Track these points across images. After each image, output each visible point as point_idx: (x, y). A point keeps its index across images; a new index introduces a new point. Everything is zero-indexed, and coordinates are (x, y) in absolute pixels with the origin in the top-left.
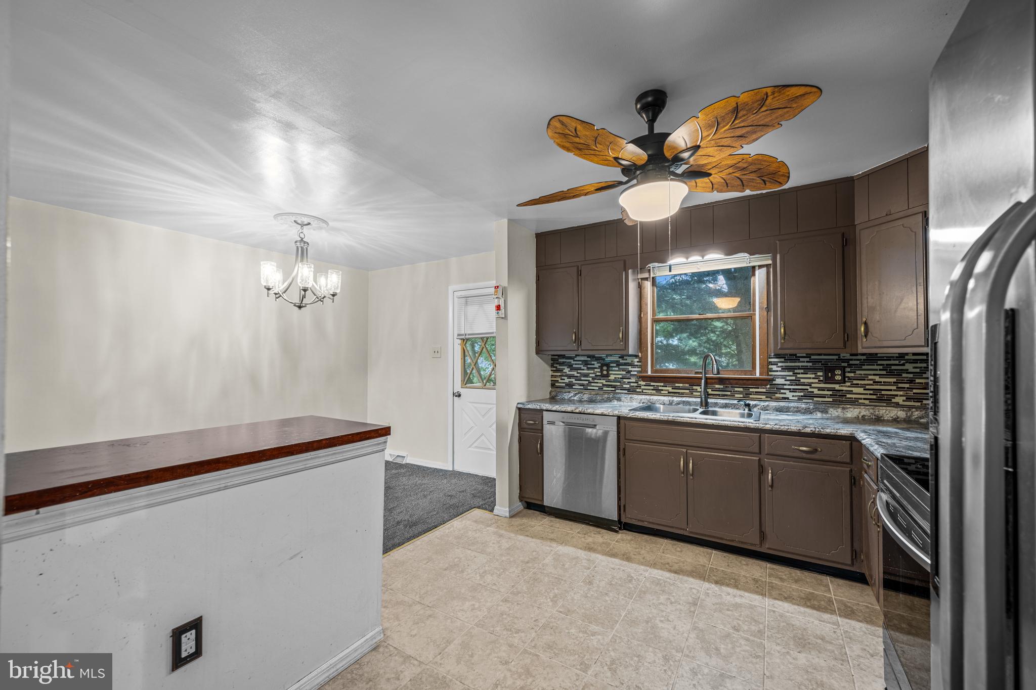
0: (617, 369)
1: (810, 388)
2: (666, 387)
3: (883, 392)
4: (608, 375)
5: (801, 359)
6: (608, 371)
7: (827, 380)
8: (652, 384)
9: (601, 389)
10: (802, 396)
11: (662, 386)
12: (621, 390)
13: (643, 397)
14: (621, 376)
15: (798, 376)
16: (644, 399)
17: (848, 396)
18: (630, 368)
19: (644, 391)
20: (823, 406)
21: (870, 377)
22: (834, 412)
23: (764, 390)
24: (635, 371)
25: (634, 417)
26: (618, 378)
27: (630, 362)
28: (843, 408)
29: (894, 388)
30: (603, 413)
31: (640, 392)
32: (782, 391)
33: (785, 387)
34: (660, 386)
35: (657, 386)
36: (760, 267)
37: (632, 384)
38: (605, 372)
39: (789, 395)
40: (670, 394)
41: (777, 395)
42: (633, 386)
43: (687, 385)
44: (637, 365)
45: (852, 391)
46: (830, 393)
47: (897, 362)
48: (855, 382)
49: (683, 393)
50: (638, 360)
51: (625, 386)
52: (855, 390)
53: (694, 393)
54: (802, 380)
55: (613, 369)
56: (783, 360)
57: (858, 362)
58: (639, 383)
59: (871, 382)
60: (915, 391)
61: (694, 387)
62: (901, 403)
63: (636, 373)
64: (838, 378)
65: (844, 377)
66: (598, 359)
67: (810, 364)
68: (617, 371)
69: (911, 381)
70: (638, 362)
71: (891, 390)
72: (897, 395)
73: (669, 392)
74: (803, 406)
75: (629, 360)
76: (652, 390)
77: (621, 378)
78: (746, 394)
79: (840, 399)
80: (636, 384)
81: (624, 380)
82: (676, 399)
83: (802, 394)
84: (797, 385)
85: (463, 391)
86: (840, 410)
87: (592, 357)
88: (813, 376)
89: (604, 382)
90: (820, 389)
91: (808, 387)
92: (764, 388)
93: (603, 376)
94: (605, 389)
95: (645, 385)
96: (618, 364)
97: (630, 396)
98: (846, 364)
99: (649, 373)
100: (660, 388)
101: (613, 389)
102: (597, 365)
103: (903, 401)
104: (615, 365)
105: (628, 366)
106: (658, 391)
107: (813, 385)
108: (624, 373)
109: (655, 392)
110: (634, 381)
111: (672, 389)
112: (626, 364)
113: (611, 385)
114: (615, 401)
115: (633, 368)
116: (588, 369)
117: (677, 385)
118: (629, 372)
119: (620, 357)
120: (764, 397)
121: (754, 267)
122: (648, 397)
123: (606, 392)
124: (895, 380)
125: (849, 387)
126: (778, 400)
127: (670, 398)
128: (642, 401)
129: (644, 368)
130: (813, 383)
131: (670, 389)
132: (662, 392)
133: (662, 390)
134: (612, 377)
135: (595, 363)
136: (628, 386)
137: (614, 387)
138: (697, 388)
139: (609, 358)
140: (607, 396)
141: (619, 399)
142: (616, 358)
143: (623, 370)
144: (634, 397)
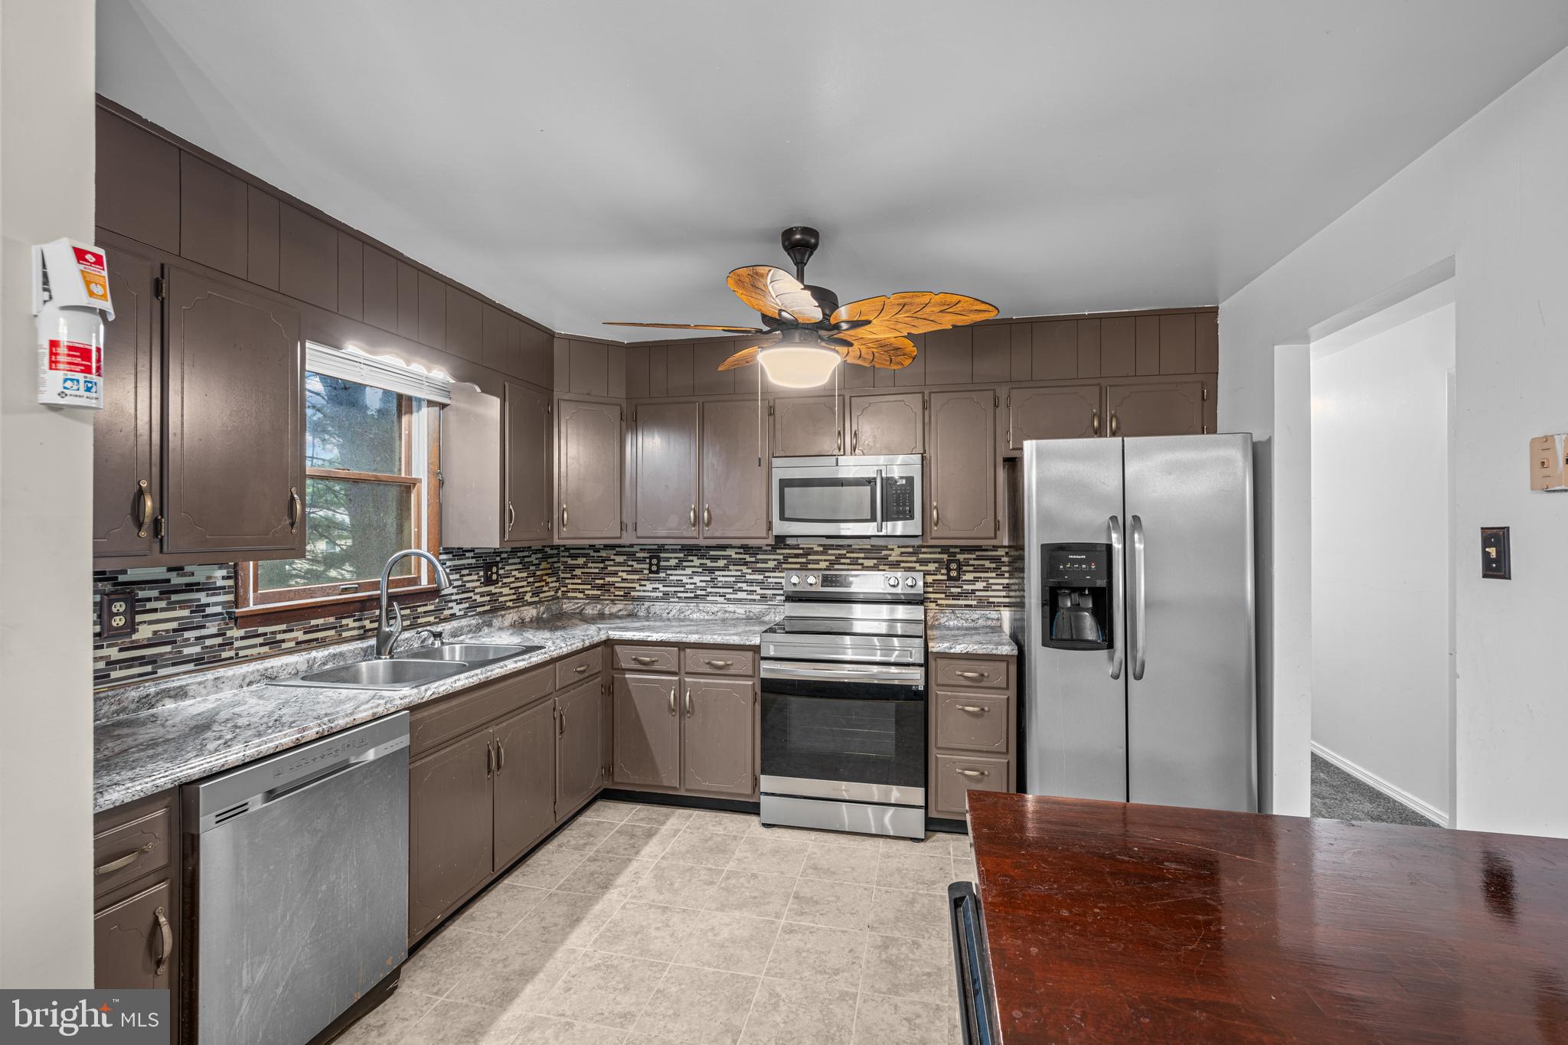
0: (163, 604)
1: (474, 594)
2: (292, 631)
3: (521, 590)
4: (132, 627)
5: (468, 555)
6: (132, 612)
7: (488, 581)
8: (261, 630)
9: (101, 678)
10: (467, 608)
11: (284, 632)
12: (174, 664)
13: (245, 668)
14: (174, 625)
15: (465, 579)
16: (252, 673)
17: (501, 599)
18: (203, 598)
19: (242, 653)
20: (486, 618)
21: (514, 573)
22: (496, 622)
23: (432, 608)
24: (215, 603)
25: (434, 697)
26: (167, 631)
27: (203, 580)
28: (503, 616)
29: (525, 583)
30: (374, 714)
31: (232, 658)
32: (450, 605)
33: (454, 597)
34: (280, 632)
35: (273, 633)
37: (208, 642)
38: (119, 621)
39: (456, 609)
40: (301, 646)
41: (447, 612)
42: (211, 647)
43: (332, 619)
44: (223, 588)
45: (502, 592)
46: (488, 598)
47: (526, 554)
48: (505, 580)
49: (324, 639)
50: (224, 572)
51: (187, 651)
52: (506, 591)
53: (345, 634)
54: (468, 585)
55: (149, 605)
56: (450, 556)
57: (504, 556)
58: (229, 633)
59: (513, 579)
60: (537, 585)
61: (344, 621)
62: (530, 600)
63: (218, 609)
64: (494, 577)
65: (498, 575)
67: (473, 561)
68: (163, 610)
69: (534, 575)
70: (224, 578)
71: (523, 587)
72: (526, 592)
73: (297, 643)
74: (474, 622)
75: (200, 575)
76: (261, 645)
77: (175, 630)
78: (414, 618)
79: (496, 608)
80: (219, 640)
81: (187, 635)
82: (319, 654)
83: (467, 605)
84: (463, 592)
86: (500, 619)
88: (476, 577)
90: (482, 595)
91: (471, 594)
92: (432, 604)
93: (111, 634)
94: (114, 675)
95: (242, 638)
96: (167, 590)
97: (210, 675)
98: (498, 559)
99: (252, 607)
100: (279, 637)
101: (149, 668)
103: (531, 597)
104: (155, 593)
105: (198, 590)
106: (275, 645)
107: (477, 590)
108: (186, 613)
109: (266, 649)
110: (213, 630)
111: (305, 633)
112: (190, 588)
113: (143, 657)
114: (167, 701)
115: (213, 595)
117: (313, 622)
118: (201, 608)
119: (170, 570)
120: (431, 619)
123: (126, 683)
124: (525, 574)
125: (501, 587)
126: (446, 620)
127: (305, 656)
128: (247, 680)
129: (238, 599)
130: (476, 587)
131: (300, 635)
132: (284, 646)
133: (283, 641)
134: (144, 633)
136: (197, 649)
137: (152, 661)
138: (349, 622)
139: (133, 574)
140: (133, 694)
141: (181, 693)
142: (159, 572)
143: (182, 605)
144: (221, 672)
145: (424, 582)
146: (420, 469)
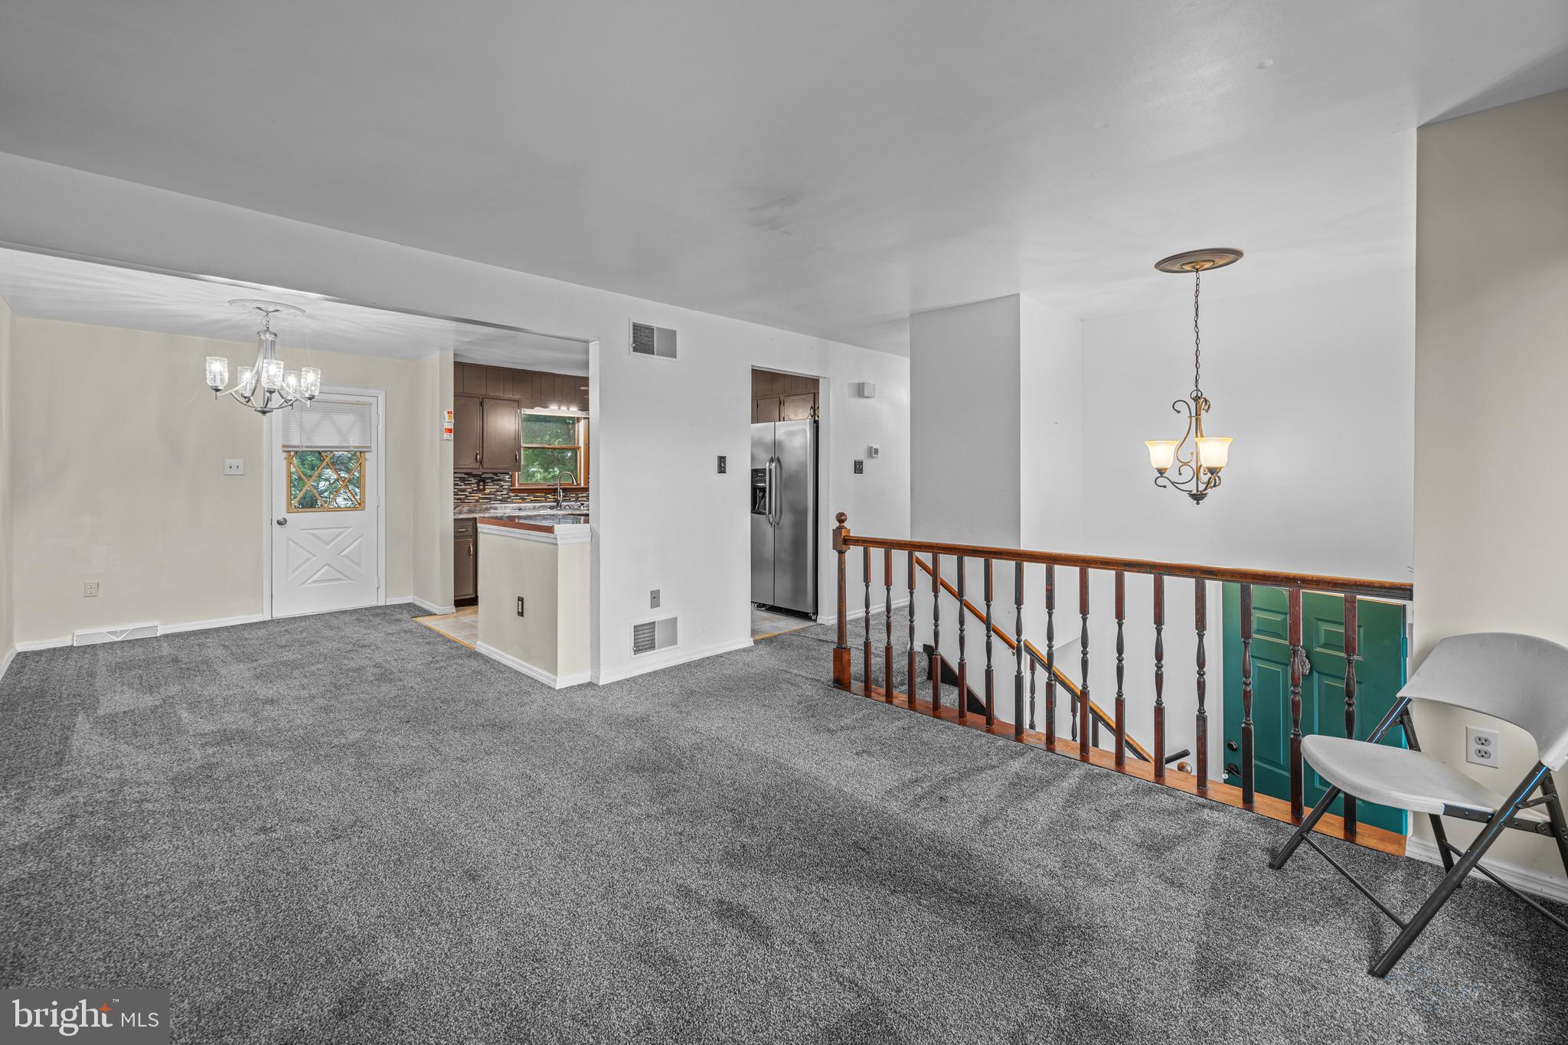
2: (529, 497)
4: (484, 489)
6: (484, 486)
8: (519, 494)
9: (477, 501)
11: (527, 497)
12: (495, 501)
13: (514, 505)
14: (495, 490)
16: (516, 507)
18: (502, 483)
19: (514, 501)
23: (586, 496)
24: (506, 485)
26: (493, 491)
31: (511, 502)
34: (525, 496)
35: (523, 496)
36: (585, 418)
37: (504, 496)
38: (481, 487)
40: (532, 502)
43: (543, 495)
44: (508, 481)
49: (540, 501)
50: (508, 476)
51: (498, 497)
53: (548, 500)
55: (489, 484)
58: (510, 494)
63: (507, 487)
66: (475, 476)
68: (492, 485)
70: (508, 478)
73: (531, 500)
75: (502, 477)
76: (520, 499)
80: (507, 496)
81: (498, 493)
82: (538, 505)
85: (289, 517)
87: (469, 474)
89: (480, 495)
93: (479, 490)
94: (480, 501)
95: (514, 496)
96: (493, 480)
97: (504, 505)
99: (517, 487)
100: (525, 498)
101: (489, 501)
102: (474, 481)
104: (489, 481)
105: (501, 481)
106: (523, 500)
108: (498, 487)
113: (487, 498)
114: (492, 509)
115: (505, 482)
116: (466, 484)
118: (502, 486)
121: (578, 418)
122: (518, 505)
123: (483, 504)
127: (533, 504)
128: (514, 508)
129: (513, 485)
131: (532, 498)
133: (527, 499)
134: (487, 491)
135: (472, 479)
136: (501, 498)
137: (490, 499)
138: (550, 496)
139: (485, 476)
140: (484, 506)
141: (495, 509)
142: (491, 475)
143: (497, 485)
144: (507, 505)
145: (582, 485)
146: (582, 444)
